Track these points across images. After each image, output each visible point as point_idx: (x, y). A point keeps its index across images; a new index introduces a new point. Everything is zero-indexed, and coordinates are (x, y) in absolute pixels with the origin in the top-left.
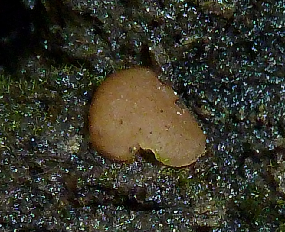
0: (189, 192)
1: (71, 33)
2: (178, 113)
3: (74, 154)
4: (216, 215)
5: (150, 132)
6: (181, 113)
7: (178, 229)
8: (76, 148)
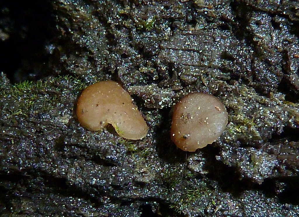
0: (134, 159)
1: (73, 61)
2: (133, 108)
3: (65, 124)
4: (149, 176)
5: (115, 112)
6: (135, 109)
7: (124, 179)
8: (67, 121)
